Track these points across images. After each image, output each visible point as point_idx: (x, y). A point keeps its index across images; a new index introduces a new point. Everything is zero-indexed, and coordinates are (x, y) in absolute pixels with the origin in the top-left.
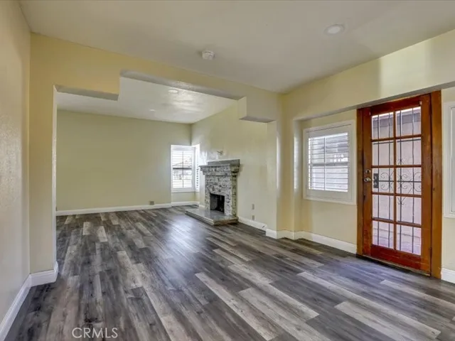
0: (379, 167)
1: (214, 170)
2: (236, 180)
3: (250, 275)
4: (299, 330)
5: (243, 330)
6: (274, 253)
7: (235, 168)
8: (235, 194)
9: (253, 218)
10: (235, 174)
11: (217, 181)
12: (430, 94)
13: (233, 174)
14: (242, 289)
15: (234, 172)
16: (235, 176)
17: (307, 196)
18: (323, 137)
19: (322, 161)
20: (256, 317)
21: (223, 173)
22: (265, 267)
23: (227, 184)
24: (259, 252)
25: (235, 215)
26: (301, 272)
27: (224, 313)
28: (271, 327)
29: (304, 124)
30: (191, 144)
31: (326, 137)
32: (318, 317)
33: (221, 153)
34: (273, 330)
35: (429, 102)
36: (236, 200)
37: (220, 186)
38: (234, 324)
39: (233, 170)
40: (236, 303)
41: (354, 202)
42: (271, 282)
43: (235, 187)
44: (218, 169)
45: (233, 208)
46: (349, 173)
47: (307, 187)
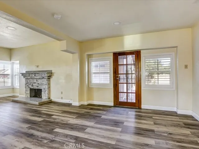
0: (120, 74)
1: (34, 75)
2: (49, 81)
3: (82, 123)
4: (121, 136)
5: (103, 145)
6: (84, 112)
7: (50, 74)
8: (49, 88)
9: (62, 98)
10: (49, 77)
11: (35, 81)
12: (138, 51)
13: (48, 77)
14: (85, 130)
15: (48, 76)
16: (49, 79)
17: (91, 86)
18: (99, 62)
19: (99, 72)
20: (102, 138)
21: (41, 77)
22: (85, 118)
23: (44, 82)
24: (77, 113)
25: (49, 98)
26: (101, 116)
27: (87, 142)
28: (111, 139)
29: (89, 56)
30: (11, 61)
31: (100, 62)
32: (122, 130)
33: (38, 66)
34: (112, 140)
35: (137, 54)
36: (49, 90)
37: (38, 84)
38: (97, 144)
39: (48, 75)
40: (88, 136)
41: (112, 87)
42: (94, 123)
43: (49, 84)
44: (37, 75)
45: (48, 95)
46: (110, 76)
47: (91, 82)
